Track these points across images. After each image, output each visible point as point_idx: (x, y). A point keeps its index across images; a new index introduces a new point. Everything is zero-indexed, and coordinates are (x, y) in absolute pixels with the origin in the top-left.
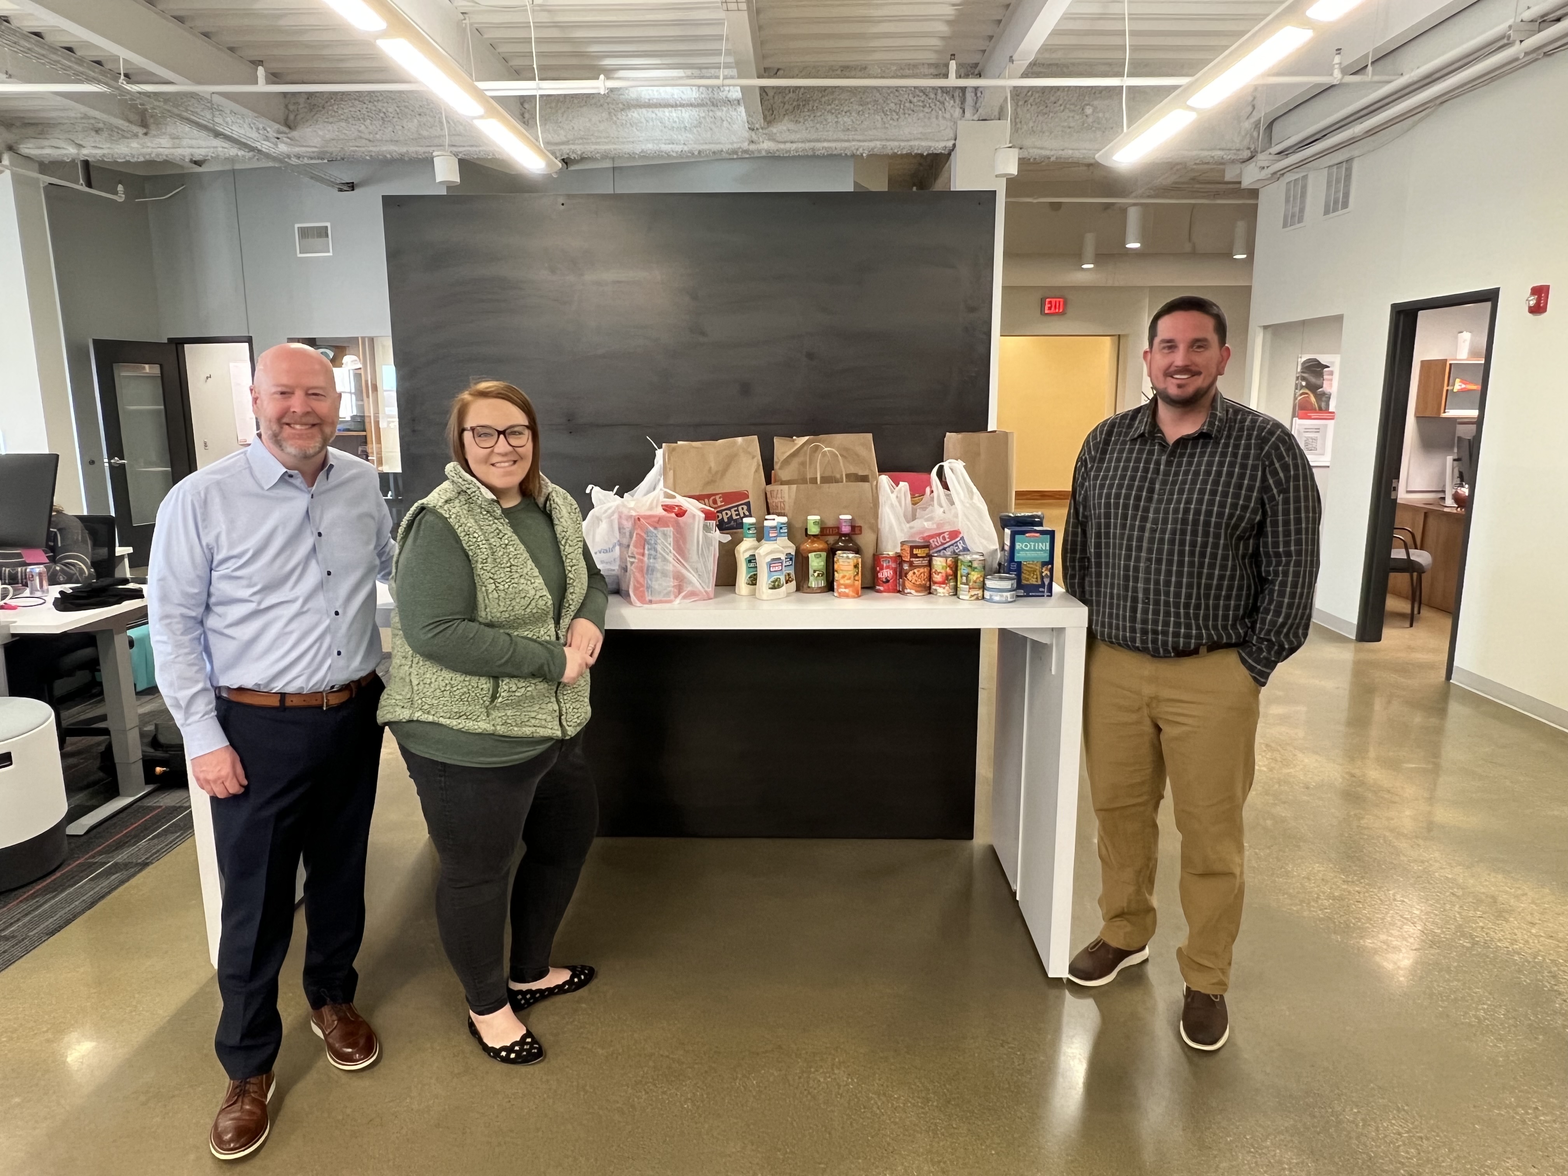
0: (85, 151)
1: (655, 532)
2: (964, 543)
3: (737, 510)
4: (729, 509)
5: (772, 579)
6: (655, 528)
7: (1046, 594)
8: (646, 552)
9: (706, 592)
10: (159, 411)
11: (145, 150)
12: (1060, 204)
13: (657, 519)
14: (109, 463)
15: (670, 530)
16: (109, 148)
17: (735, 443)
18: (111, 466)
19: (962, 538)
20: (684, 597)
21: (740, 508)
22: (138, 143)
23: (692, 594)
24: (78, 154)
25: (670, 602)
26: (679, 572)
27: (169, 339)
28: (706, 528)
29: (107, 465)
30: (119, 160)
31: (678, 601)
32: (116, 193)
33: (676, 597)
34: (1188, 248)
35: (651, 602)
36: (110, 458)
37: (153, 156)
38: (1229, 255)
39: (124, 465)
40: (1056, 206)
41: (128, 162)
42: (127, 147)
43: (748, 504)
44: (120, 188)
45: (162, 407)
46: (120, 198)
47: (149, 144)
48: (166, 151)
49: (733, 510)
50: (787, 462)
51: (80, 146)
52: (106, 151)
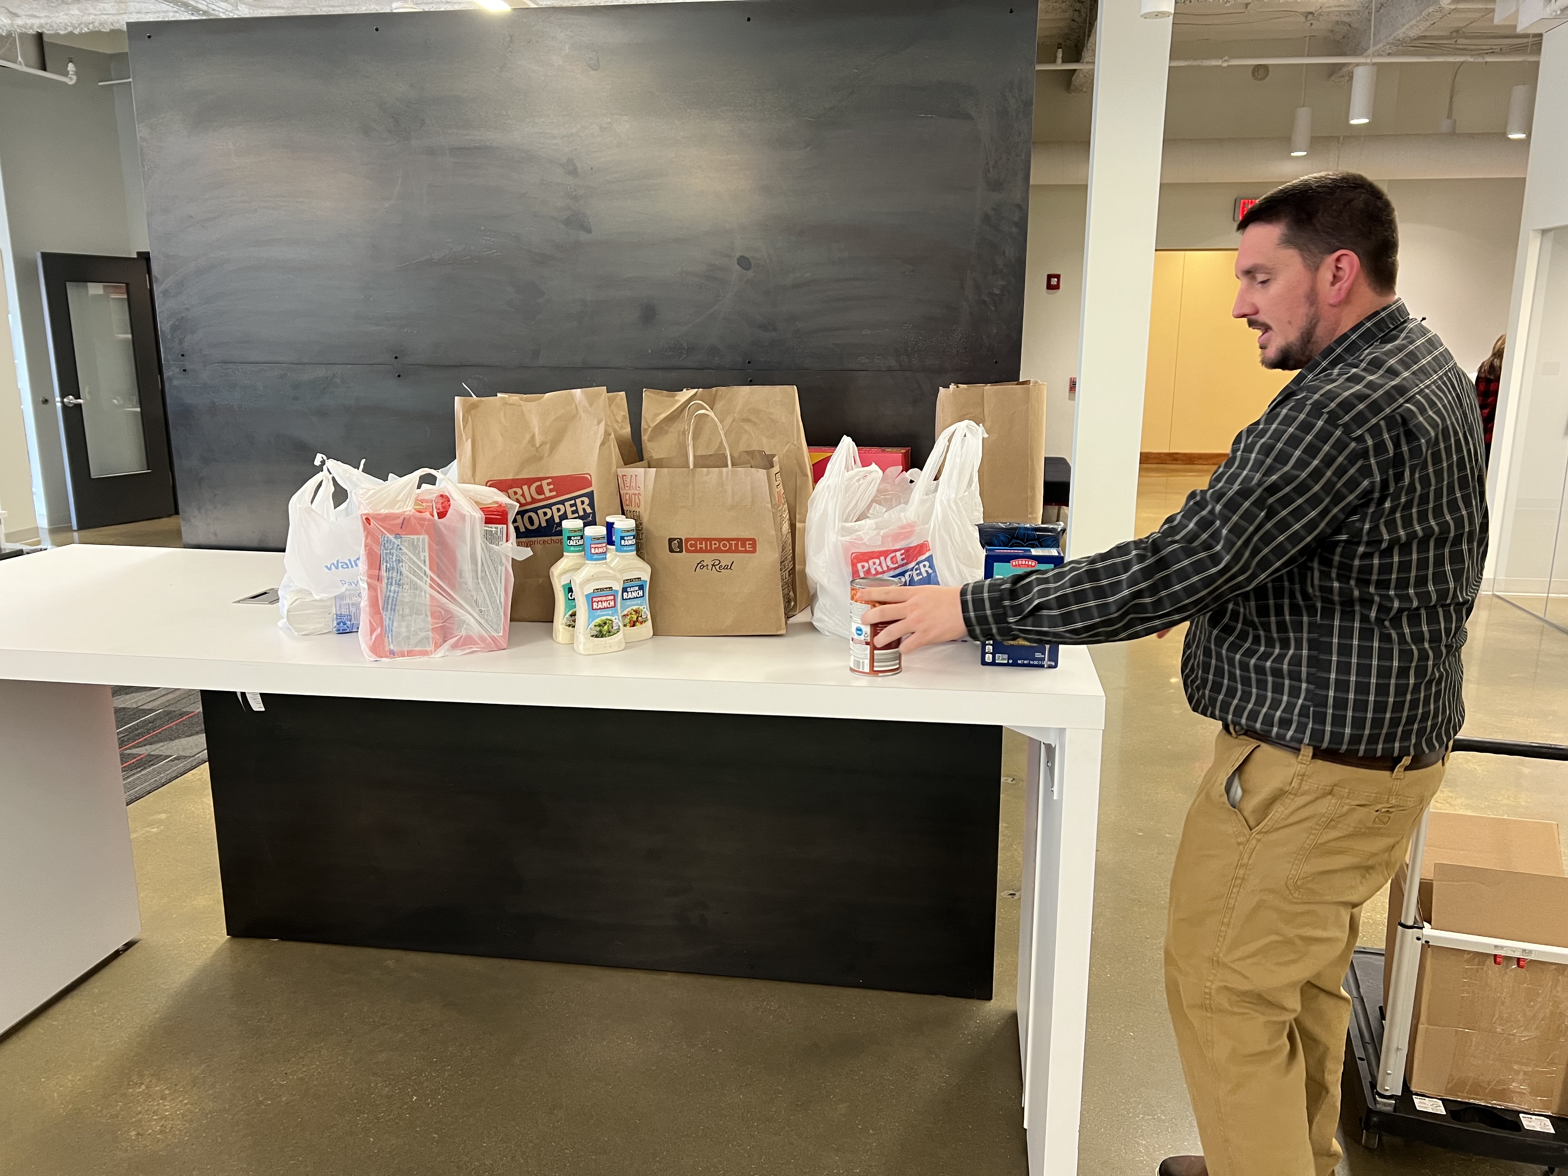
0: (19, 22)
1: (397, 542)
2: (931, 566)
3: (575, 505)
4: (562, 502)
5: (598, 621)
6: (397, 536)
7: (1046, 663)
8: (384, 573)
9: (492, 638)
10: (126, 340)
11: (86, 19)
12: (1265, 67)
13: (400, 521)
14: (62, 402)
15: (423, 539)
16: (46, 16)
17: (572, 398)
18: (65, 407)
19: (930, 559)
20: (455, 646)
21: (578, 501)
22: (79, 9)
23: (466, 642)
24: (12, 25)
25: (425, 653)
26: (442, 606)
27: (139, 253)
28: (490, 538)
29: (59, 405)
30: (62, 32)
31: (441, 652)
32: (66, 74)
33: (437, 646)
34: (1445, 125)
35: (392, 654)
36: (63, 396)
37: (97, 24)
38: (1503, 135)
39: (80, 405)
40: (1260, 72)
41: (71, 34)
42: (67, 14)
43: (590, 495)
44: (71, 67)
45: (130, 336)
46: (72, 80)
47: (92, 11)
48: (111, 19)
49: (567, 504)
50: (660, 429)
51: (16, 15)
52: (43, 21)
